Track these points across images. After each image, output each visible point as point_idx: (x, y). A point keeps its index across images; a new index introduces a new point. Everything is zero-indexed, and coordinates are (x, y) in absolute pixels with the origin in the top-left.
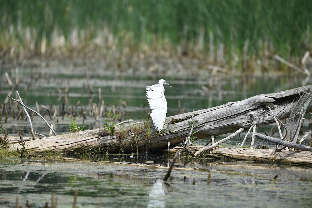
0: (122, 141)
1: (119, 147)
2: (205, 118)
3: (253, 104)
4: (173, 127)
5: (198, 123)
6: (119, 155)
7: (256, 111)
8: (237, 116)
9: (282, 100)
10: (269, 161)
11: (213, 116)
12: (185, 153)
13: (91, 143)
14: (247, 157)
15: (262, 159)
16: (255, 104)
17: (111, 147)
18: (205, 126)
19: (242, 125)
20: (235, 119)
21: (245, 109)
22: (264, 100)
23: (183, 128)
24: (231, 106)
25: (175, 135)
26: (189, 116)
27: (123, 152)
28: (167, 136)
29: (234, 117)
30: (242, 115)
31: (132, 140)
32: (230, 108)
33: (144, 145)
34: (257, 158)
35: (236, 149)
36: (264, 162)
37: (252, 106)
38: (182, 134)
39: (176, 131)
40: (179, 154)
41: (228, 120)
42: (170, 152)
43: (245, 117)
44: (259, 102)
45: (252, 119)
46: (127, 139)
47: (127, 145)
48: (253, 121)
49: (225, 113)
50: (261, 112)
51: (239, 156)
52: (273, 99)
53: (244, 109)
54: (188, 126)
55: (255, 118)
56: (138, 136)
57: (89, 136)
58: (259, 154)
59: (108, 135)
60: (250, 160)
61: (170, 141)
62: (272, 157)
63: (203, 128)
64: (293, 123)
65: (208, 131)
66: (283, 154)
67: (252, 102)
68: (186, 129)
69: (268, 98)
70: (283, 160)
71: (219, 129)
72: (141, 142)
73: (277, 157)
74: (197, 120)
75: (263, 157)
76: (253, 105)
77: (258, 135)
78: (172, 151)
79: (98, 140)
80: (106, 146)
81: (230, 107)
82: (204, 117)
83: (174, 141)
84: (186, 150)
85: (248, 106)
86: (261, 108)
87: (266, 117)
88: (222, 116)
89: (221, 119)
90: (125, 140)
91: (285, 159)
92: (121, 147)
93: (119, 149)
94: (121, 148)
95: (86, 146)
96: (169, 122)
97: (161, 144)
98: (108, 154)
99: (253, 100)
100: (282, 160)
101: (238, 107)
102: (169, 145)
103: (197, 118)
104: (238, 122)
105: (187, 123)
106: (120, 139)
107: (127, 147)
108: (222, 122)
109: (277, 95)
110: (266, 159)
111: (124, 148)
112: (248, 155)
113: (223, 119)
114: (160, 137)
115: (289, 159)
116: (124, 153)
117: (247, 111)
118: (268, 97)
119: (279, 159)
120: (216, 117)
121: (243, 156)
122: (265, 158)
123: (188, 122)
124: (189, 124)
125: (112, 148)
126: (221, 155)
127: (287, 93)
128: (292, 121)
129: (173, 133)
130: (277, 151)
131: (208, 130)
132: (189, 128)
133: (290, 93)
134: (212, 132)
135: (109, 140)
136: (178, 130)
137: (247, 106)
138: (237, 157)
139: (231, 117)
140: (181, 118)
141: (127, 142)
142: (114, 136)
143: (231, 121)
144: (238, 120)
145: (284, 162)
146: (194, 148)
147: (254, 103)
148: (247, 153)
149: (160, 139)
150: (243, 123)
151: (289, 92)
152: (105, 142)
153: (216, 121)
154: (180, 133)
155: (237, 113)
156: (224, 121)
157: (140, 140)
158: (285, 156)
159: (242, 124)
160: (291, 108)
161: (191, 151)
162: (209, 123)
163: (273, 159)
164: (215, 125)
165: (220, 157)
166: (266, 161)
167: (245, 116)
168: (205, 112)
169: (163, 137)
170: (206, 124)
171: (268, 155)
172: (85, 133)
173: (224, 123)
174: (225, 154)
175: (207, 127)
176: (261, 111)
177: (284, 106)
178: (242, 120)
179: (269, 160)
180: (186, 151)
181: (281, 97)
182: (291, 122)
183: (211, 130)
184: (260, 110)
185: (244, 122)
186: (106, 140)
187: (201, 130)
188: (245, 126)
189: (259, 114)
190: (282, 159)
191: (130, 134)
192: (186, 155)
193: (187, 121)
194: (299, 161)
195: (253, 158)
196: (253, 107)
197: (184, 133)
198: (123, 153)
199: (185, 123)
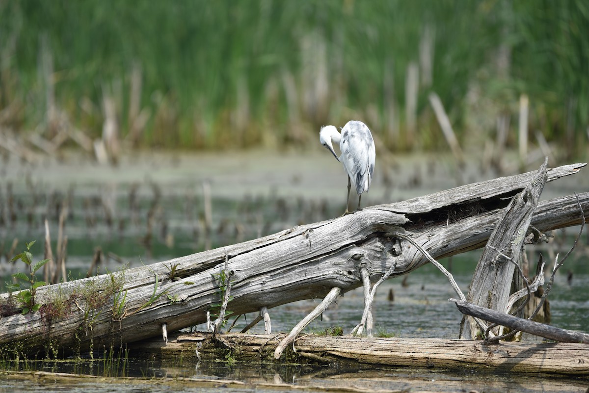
0: (53, 326)
1: (46, 341)
2: (251, 266)
3: (359, 230)
4: (177, 290)
5: (236, 277)
6: (48, 360)
7: (366, 246)
8: (325, 259)
9: (420, 219)
10: (475, 368)
11: (270, 260)
12: (215, 353)
14: (405, 358)
15: (453, 362)
16: (364, 230)
17: (28, 343)
18: (251, 284)
19: (336, 281)
20: (321, 265)
21: (341, 241)
22: (385, 220)
23: (199, 291)
24: (311, 234)
25: (180, 309)
26: (208, 261)
27: (55, 352)
28: (162, 312)
29: (318, 262)
30: (335, 256)
31: (78, 324)
32: (308, 240)
33: (104, 334)
34: (437, 361)
35: (363, 340)
36: (459, 371)
37: (358, 234)
38: (196, 306)
39: (184, 299)
40: (197, 354)
41: (304, 268)
42: (166, 350)
43: (344, 261)
44: (374, 225)
45: (360, 265)
46: (67, 322)
47: (65, 336)
48: (360, 269)
49: (296, 252)
50: (378, 249)
51: (381, 357)
52: (403, 216)
53: (339, 242)
54: (211, 286)
55: (366, 263)
56: (95, 314)
58: (438, 350)
59: (19, 312)
60: (418, 367)
61: (166, 324)
62: (479, 357)
63: (246, 290)
64: (493, 273)
65: (258, 298)
66: (510, 351)
67: (358, 225)
68: (206, 294)
69: (394, 214)
70: (516, 364)
71: (283, 291)
72: (100, 327)
73: (493, 358)
74: (232, 272)
75: (454, 358)
76: (360, 232)
77: (466, 307)
78: (171, 347)
80: (16, 341)
81: (307, 238)
82: (246, 262)
83: (174, 324)
84: (218, 344)
85: (347, 234)
86: (378, 239)
87: (389, 260)
88: (290, 260)
89: (288, 268)
90: (62, 323)
91: (522, 362)
92: (52, 342)
93: (46, 347)
94: (51, 344)
96: (163, 277)
97: (145, 331)
98: (18, 359)
99: (359, 219)
100: (512, 366)
101: (326, 238)
102: (165, 334)
103: (233, 265)
104: (327, 273)
105: (209, 279)
106: (49, 320)
107: (66, 340)
108: (290, 273)
109: (413, 207)
110: (463, 364)
111: (57, 343)
112: (407, 355)
113: (290, 267)
114: (145, 313)
115: (532, 363)
116: (58, 355)
117: (346, 247)
118: (391, 211)
119: (501, 362)
120: (275, 261)
121: (392, 357)
122: (460, 361)
123: (211, 276)
124: (214, 281)
125: (30, 343)
126: (326, 356)
127: (433, 202)
128: (491, 269)
129: (175, 304)
130: (489, 344)
131: (258, 294)
132: (214, 291)
133: (441, 201)
134: (265, 300)
135: (22, 325)
136: (189, 297)
137: (345, 234)
138: (376, 359)
139: (312, 261)
140: (189, 266)
141: (67, 330)
142: (34, 316)
143: (311, 272)
144: (327, 270)
145: (521, 369)
146: (239, 340)
147: (361, 226)
148: (401, 348)
149: (145, 318)
150: (338, 275)
151: (439, 200)
152: (12, 331)
153: (277, 272)
154: (191, 304)
155: (324, 253)
156: (293, 272)
157: (97, 324)
158: (516, 354)
159: (335, 279)
160: (444, 238)
161: (233, 347)
162: (260, 278)
163: (485, 364)
164: (274, 282)
165: (328, 359)
166: (465, 368)
167: (343, 257)
168: (247, 252)
169: (152, 314)
170: (252, 280)
171: (465, 353)
173: (295, 277)
174: (338, 351)
175: (255, 287)
176: (377, 247)
177: (429, 233)
178: (337, 268)
179: (474, 366)
180: (216, 347)
181: (422, 210)
182: (490, 271)
183: (264, 293)
184: (374, 243)
185: (341, 273)
186: (16, 325)
187: (241, 295)
188: (343, 283)
189: (373, 253)
190: (511, 364)
191: (73, 308)
192: (218, 358)
193: (208, 274)
194: (565, 368)
195: (425, 361)
196: (359, 237)
197: (201, 302)
198: (56, 357)
199: (204, 279)
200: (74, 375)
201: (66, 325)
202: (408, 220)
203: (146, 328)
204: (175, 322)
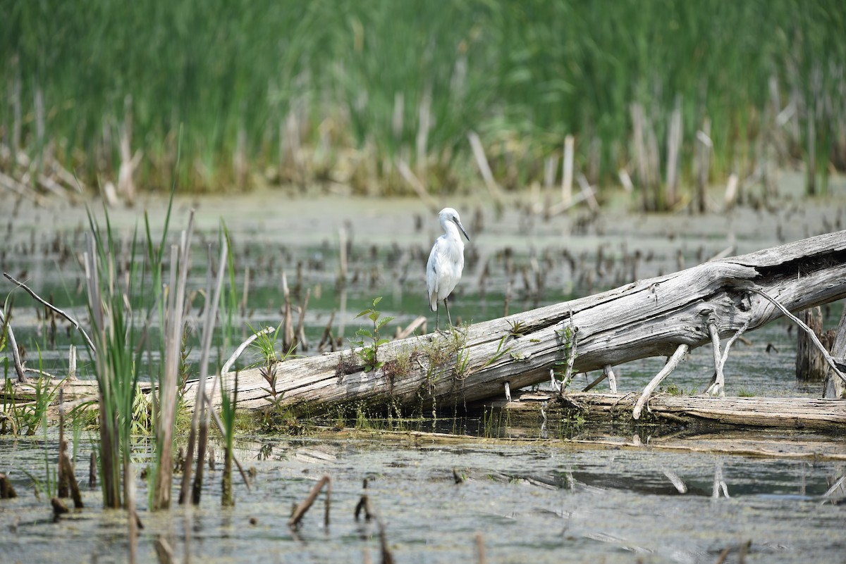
0: (396, 384)
1: (389, 400)
2: (596, 322)
3: (707, 284)
4: (520, 347)
5: (580, 334)
7: (714, 301)
8: (672, 314)
9: (769, 272)
11: (615, 316)
12: (562, 413)
13: (324, 392)
14: (771, 418)
15: (824, 423)
16: (712, 284)
17: (371, 401)
18: (595, 342)
19: (683, 337)
20: (668, 321)
21: (688, 296)
22: (734, 274)
23: (542, 348)
24: (657, 288)
26: (550, 317)
27: (398, 411)
28: (504, 370)
29: (664, 318)
30: (682, 311)
31: (420, 382)
32: (654, 295)
33: (446, 392)
37: (705, 289)
38: (540, 364)
39: (528, 356)
40: (543, 414)
41: (650, 325)
43: (691, 316)
44: (722, 279)
45: (708, 321)
46: (410, 380)
47: (407, 394)
48: (708, 325)
49: (642, 307)
50: (726, 304)
51: (743, 417)
52: (753, 269)
53: (686, 297)
54: (555, 343)
55: (714, 319)
56: (437, 372)
57: (311, 375)
58: (807, 410)
59: (362, 369)
60: (786, 428)
61: (509, 382)
63: (591, 348)
65: (602, 355)
67: (705, 279)
68: (549, 351)
69: (743, 267)
71: (628, 348)
72: (442, 385)
74: (577, 328)
76: (708, 286)
78: (514, 407)
79: (339, 383)
80: (359, 399)
81: (653, 292)
83: (517, 382)
84: (565, 403)
85: (695, 288)
86: (726, 293)
87: (738, 316)
88: (636, 316)
89: (634, 324)
90: (404, 382)
92: (395, 401)
93: (389, 406)
94: (394, 403)
95: (309, 399)
96: (506, 334)
97: (487, 389)
99: (707, 273)
101: (673, 292)
102: (508, 393)
103: (577, 321)
104: (674, 329)
105: (553, 336)
106: (392, 377)
107: (408, 399)
108: (635, 330)
109: (763, 259)
111: (400, 402)
112: (773, 415)
113: (636, 323)
114: (487, 371)
116: (400, 414)
117: (694, 302)
118: (740, 265)
120: (621, 317)
121: (756, 417)
122: (832, 422)
123: (554, 333)
124: (557, 338)
125: (373, 402)
126: (684, 416)
127: (783, 254)
129: (518, 362)
131: (603, 351)
132: (558, 348)
133: (791, 253)
134: (609, 357)
135: (365, 382)
136: (532, 354)
137: (692, 288)
138: (739, 419)
139: (659, 317)
140: (531, 323)
141: (409, 388)
142: (377, 373)
143: (658, 328)
144: (674, 326)
146: (587, 399)
147: (709, 280)
148: (766, 408)
149: (488, 377)
150: (686, 332)
152: (354, 389)
153: (622, 329)
154: (535, 362)
155: (671, 308)
156: (639, 329)
157: (440, 382)
159: (683, 335)
160: (796, 293)
161: (581, 406)
162: (605, 335)
164: (620, 339)
165: (686, 419)
166: (838, 428)
167: (690, 313)
168: (591, 307)
169: (495, 372)
170: (596, 337)
171: (837, 413)
172: (298, 365)
173: (640, 334)
174: (697, 411)
175: (599, 344)
176: (725, 302)
177: (779, 287)
178: (684, 324)
180: (563, 406)
181: (773, 263)
183: (609, 351)
184: (723, 297)
185: (689, 329)
186: (359, 383)
187: (586, 352)
188: (691, 340)
189: (721, 308)
191: (415, 366)
192: (566, 418)
193: (551, 330)
195: (793, 421)
196: (707, 292)
197: (544, 359)
199: (548, 336)
200: (452, 436)
201: (408, 384)
202: (757, 273)
203: (488, 387)
204: (517, 380)
